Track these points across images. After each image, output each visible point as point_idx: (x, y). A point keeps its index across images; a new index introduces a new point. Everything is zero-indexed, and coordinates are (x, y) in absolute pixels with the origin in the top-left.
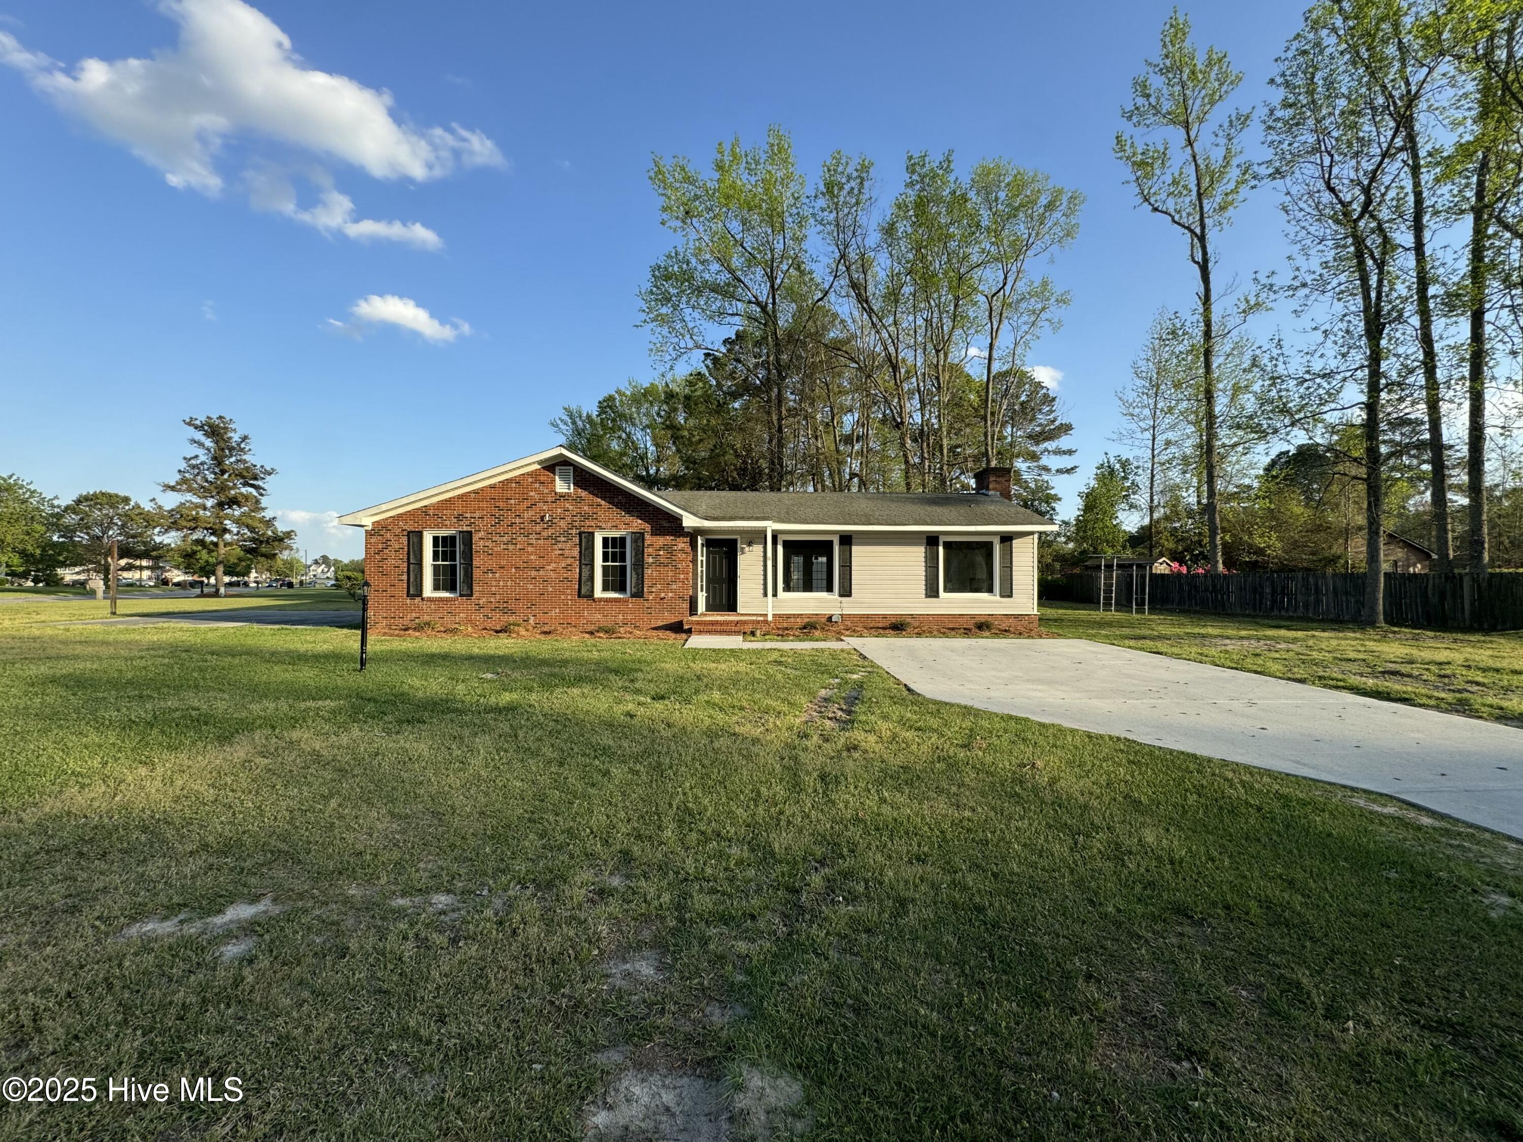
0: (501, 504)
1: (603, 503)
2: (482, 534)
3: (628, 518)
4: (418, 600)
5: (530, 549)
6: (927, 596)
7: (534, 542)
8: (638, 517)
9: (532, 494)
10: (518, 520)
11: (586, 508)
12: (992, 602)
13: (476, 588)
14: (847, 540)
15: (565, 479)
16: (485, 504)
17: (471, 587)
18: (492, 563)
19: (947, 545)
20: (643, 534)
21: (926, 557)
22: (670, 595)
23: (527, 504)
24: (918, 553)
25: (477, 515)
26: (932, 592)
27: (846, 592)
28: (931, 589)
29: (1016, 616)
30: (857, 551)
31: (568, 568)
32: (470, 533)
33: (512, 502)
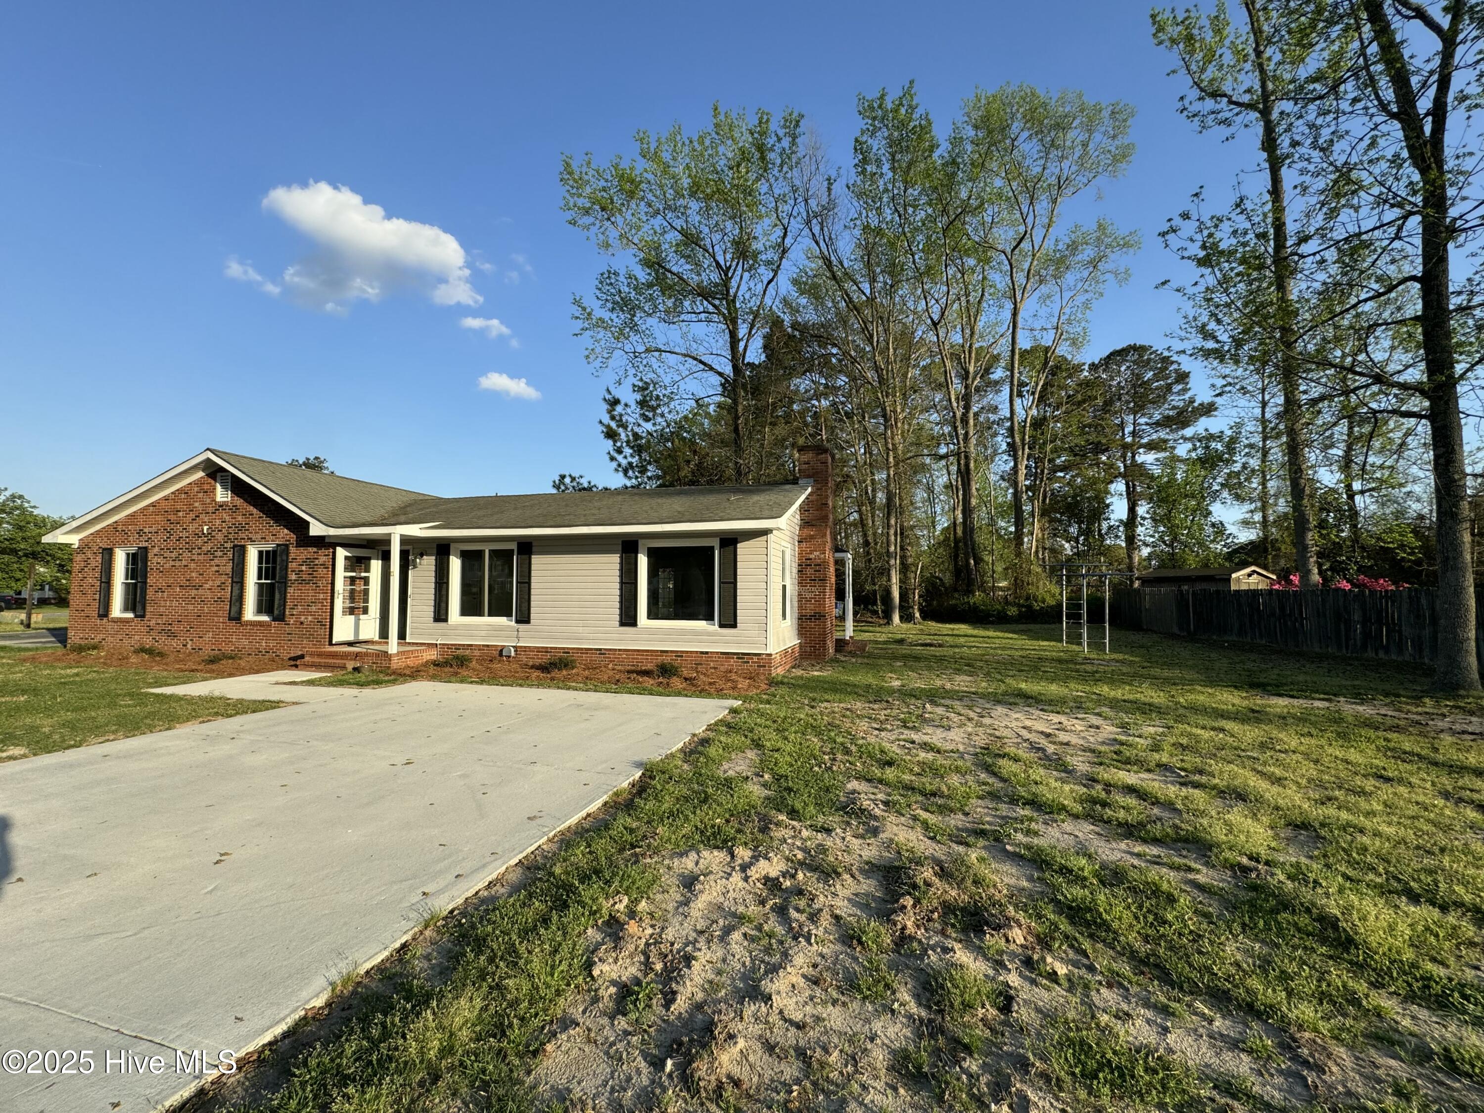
0: (172, 517)
1: (255, 511)
2: (156, 550)
3: (276, 528)
4: (105, 620)
5: (193, 565)
6: (622, 624)
7: (195, 557)
8: (286, 527)
9: (197, 504)
10: (185, 534)
11: (240, 518)
12: (709, 634)
13: (149, 609)
14: (527, 547)
15: (224, 487)
16: (159, 518)
17: (144, 608)
18: (162, 583)
19: (652, 553)
20: (287, 546)
21: (621, 570)
22: (310, 618)
23: (192, 515)
24: (611, 563)
25: (154, 529)
26: (628, 618)
27: (524, 618)
28: (627, 616)
29: (741, 656)
30: (537, 561)
31: (221, 587)
32: (146, 548)
33: (181, 514)
